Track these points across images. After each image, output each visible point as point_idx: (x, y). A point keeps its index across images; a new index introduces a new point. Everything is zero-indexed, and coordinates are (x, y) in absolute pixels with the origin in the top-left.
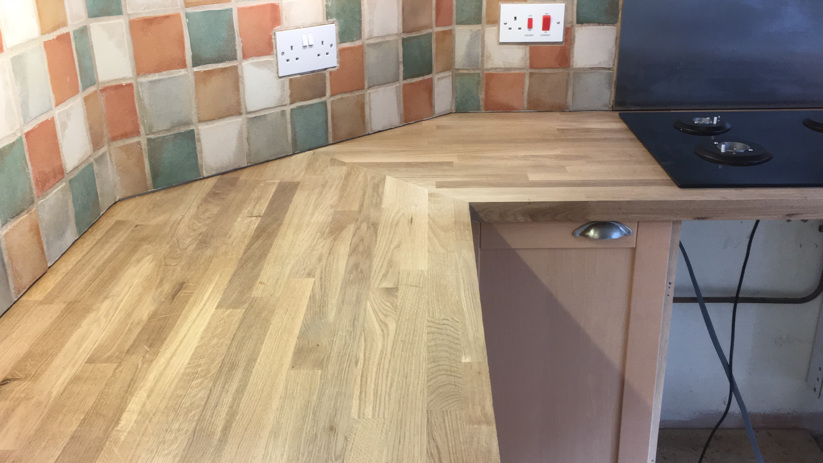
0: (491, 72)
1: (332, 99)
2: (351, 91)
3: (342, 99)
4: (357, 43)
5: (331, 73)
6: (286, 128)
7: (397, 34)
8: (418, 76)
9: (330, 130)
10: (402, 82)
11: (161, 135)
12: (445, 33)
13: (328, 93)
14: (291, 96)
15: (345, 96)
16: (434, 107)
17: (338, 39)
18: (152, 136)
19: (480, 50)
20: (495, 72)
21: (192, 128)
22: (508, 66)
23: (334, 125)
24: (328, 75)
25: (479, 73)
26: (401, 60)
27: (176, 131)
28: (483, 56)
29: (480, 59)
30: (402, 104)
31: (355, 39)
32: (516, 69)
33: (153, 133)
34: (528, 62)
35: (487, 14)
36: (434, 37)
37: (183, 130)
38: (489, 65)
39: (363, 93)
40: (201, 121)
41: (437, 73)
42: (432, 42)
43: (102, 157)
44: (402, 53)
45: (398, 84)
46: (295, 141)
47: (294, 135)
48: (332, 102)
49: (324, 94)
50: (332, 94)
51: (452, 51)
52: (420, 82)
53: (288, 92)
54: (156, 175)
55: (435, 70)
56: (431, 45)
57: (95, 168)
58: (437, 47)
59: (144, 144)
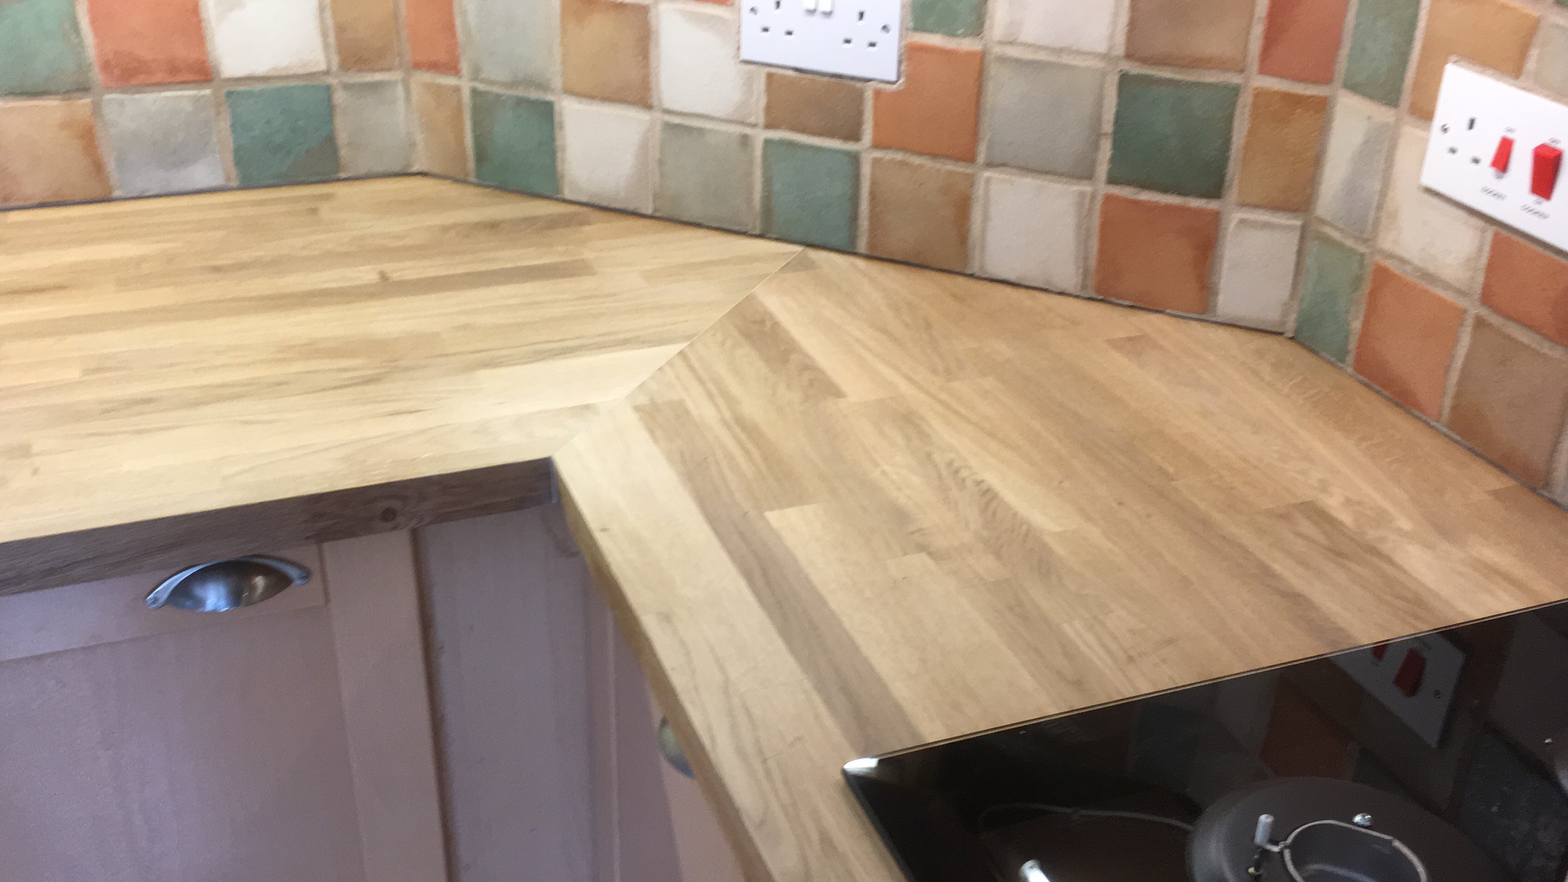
0: (1388, 264)
1: (878, 154)
2: (935, 156)
3: (902, 163)
4: (968, 45)
5: (878, 93)
6: (749, 174)
7: (1105, 57)
8: (1165, 190)
9: (864, 223)
10: (1104, 189)
11: (496, 89)
12: (1293, 101)
13: (868, 136)
14: (768, 109)
15: (916, 160)
16: (1216, 294)
17: (910, 18)
18: (481, 87)
19: (1377, 186)
20: (1398, 271)
21: (549, 97)
22: (1431, 269)
23: (874, 216)
24: (869, 95)
25: (1362, 255)
26: (1108, 127)
27: (520, 92)
28: (1380, 207)
29: (1372, 213)
30: (1094, 243)
31: (960, 32)
32: (1447, 286)
33: (482, 81)
34: (1481, 279)
35: (1416, 84)
36: (1245, 101)
37: (534, 95)
38: (1386, 242)
39: (969, 171)
40: (569, 91)
41: (1243, 205)
42: (1238, 112)
43: (375, 87)
44: (1113, 110)
45: (1087, 188)
46: (768, 211)
47: (767, 198)
48: (876, 162)
49: (854, 135)
50: (877, 145)
51: (1317, 161)
52: (1168, 208)
53: (760, 100)
54: (481, 157)
55: (1233, 194)
56: (1229, 119)
57: (340, 97)
58: (1251, 132)
59: (466, 95)
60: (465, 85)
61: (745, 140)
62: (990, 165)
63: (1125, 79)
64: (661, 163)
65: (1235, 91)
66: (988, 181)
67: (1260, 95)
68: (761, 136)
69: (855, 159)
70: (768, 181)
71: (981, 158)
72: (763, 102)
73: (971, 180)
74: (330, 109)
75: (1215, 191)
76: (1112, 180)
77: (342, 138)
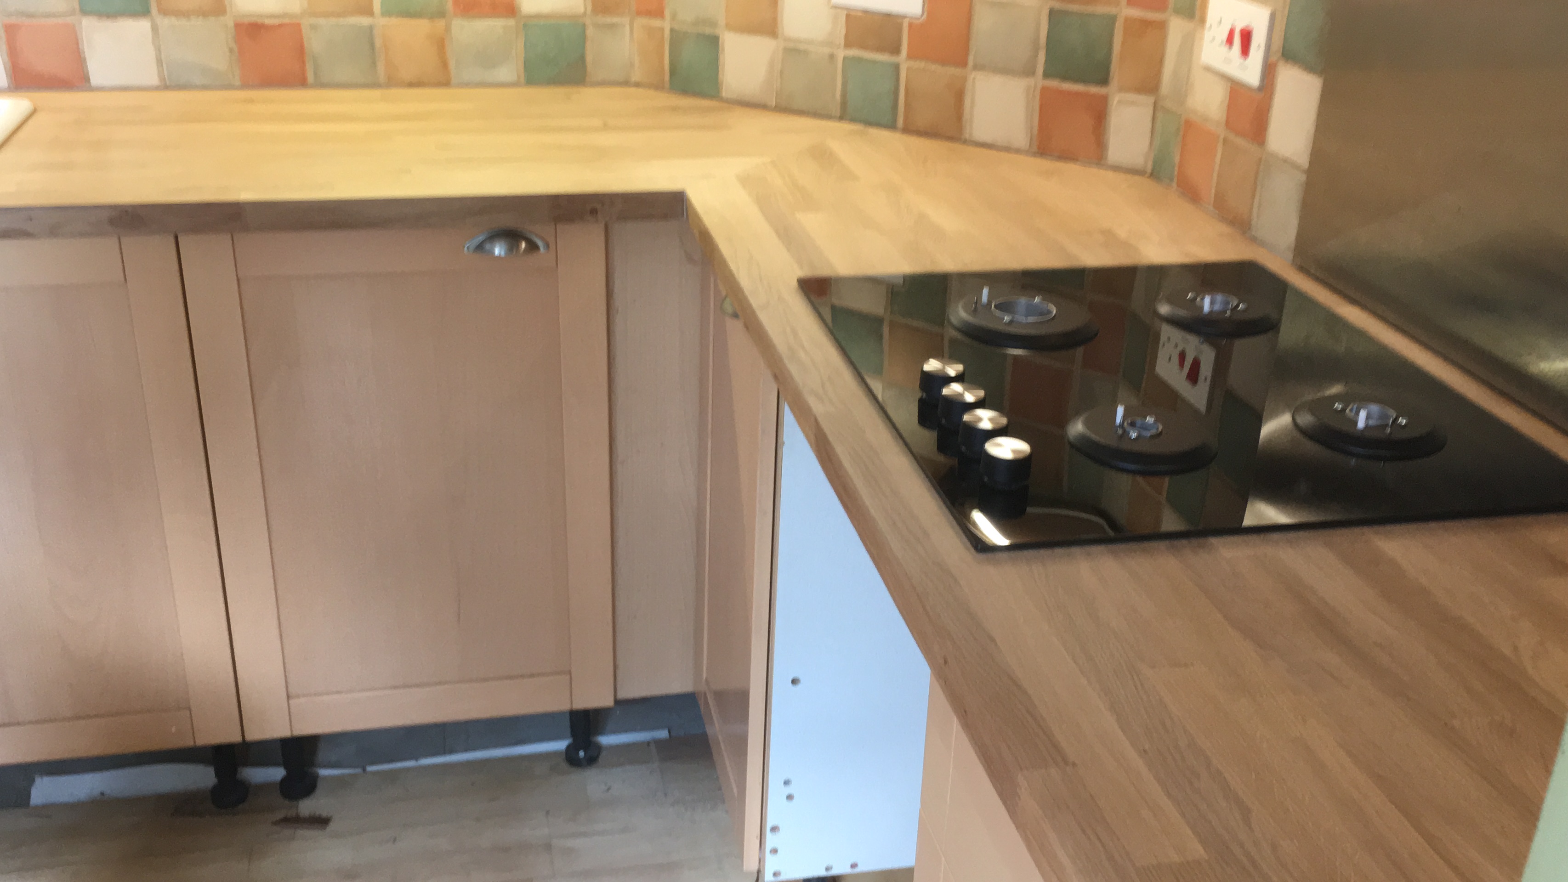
1: (910, 63)
2: (943, 63)
3: (924, 69)
5: (910, 25)
6: (834, 78)
8: (1078, 81)
9: (902, 108)
10: (1041, 82)
11: (685, 28)
12: (1146, 24)
13: (904, 51)
14: (847, 35)
15: (932, 67)
16: (1107, 148)
18: (676, 26)
21: (717, 32)
23: (907, 104)
24: (906, 26)
25: (1180, 114)
26: (1043, 42)
27: (699, 29)
30: (1036, 119)
32: (1213, 122)
33: (677, 22)
34: (1225, 114)
36: (1120, 23)
37: (708, 31)
38: (1189, 103)
39: (963, 73)
40: (729, 27)
41: (1121, 89)
42: (1116, 31)
43: (612, 27)
44: (1046, 32)
45: (1031, 81)
46: (844, 104)
47: (844, 95)
48: (908, 69)
49: (896, 51)
50: (910, 57)
51: (1161, 62)
52: (1077, 94)
53: (842, 31)
54: (673, 72)
55: (1115, 82)
56: (1111, 35)
57: (590, 32)
58: (1123, 43)
59: (667, 33)
60: (667, 25)
61: (832, 57)
62: (976, 67)
63: (1052, 13)
64: (781, 72)
65: (1113, 19)
66: (974, 79)
67: (1129, 22)
68: (841, 54)
69: (897, 67)
70: (845, 84)
71: (971, 63)
72: (844, 32)
73: (964, 79)
74: (583, 37)
75: (1104, 80)
76: (1046, 75)
77: (589, 58)
